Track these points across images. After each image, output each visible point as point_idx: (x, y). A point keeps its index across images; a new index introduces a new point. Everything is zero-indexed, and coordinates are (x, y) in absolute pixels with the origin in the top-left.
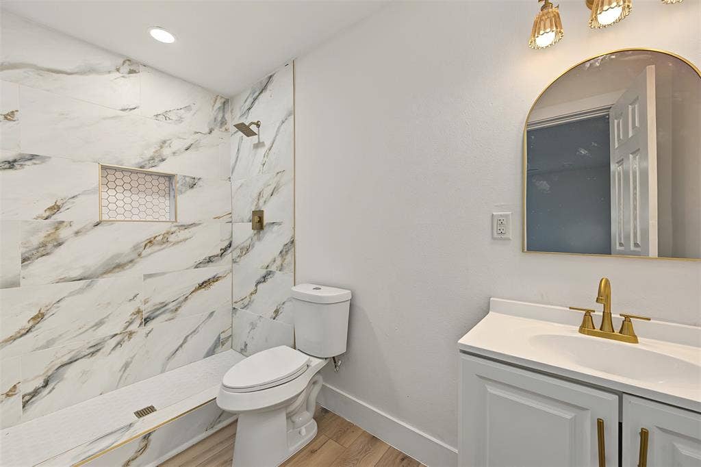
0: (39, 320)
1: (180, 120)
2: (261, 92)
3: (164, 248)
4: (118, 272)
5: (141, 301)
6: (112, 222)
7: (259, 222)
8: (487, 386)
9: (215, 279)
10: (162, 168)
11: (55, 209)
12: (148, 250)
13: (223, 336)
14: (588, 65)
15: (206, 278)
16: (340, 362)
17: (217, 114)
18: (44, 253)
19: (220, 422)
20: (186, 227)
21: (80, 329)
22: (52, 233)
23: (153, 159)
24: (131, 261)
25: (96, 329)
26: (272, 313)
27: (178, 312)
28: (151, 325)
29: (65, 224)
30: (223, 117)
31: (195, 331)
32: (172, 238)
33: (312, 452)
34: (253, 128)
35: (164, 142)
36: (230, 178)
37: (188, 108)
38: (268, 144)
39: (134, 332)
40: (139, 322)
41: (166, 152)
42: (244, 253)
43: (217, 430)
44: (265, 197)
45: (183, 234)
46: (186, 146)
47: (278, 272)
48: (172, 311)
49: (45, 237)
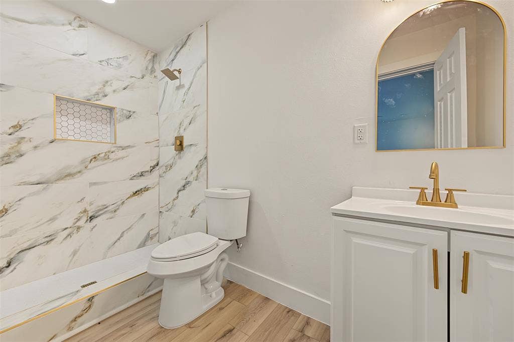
0: (3, 214)
1: (119, 66)
2: (182, 47)
3: (106, 163)
4: (69, 180)
5: (87, 203)
6: (64, 140)
7: (180, 146)
8: (352, 238)
9: (146, 189)
10: (105, 102)
11: (17, 127)
12: (93, 164)
13: (151, 233)
14: (421, 13)
15: (139, 188)
16: (241, 245)
17: (148, 64)
18: (7, 161)
19: (149, 291)
20: (123, 148)
21: (37, 222)
22: (15, 146)
23: (98, 94)
24: (79, 172)
25: (51, 223)
26: (190, 213)
27: (116, 213)
28: (95, 221)
29: (26, 140)
30: (153, 67)
31: (130, 228)
32: (112, 156)
33: (220, 309)
34: (176, 73)
35: (107, 82)
36: (157, 113)
37: (125, 58)
38: (187, 87)
39: (81, 227)
40: (86, 219)
41: (108, 89)
42: (168, 169)
43: (147, 296)
44: (185, 125)
45: (121, 153)
46: (124, 86)
47: (194, 181)
48: (112, 212)
49: (10, 149)
